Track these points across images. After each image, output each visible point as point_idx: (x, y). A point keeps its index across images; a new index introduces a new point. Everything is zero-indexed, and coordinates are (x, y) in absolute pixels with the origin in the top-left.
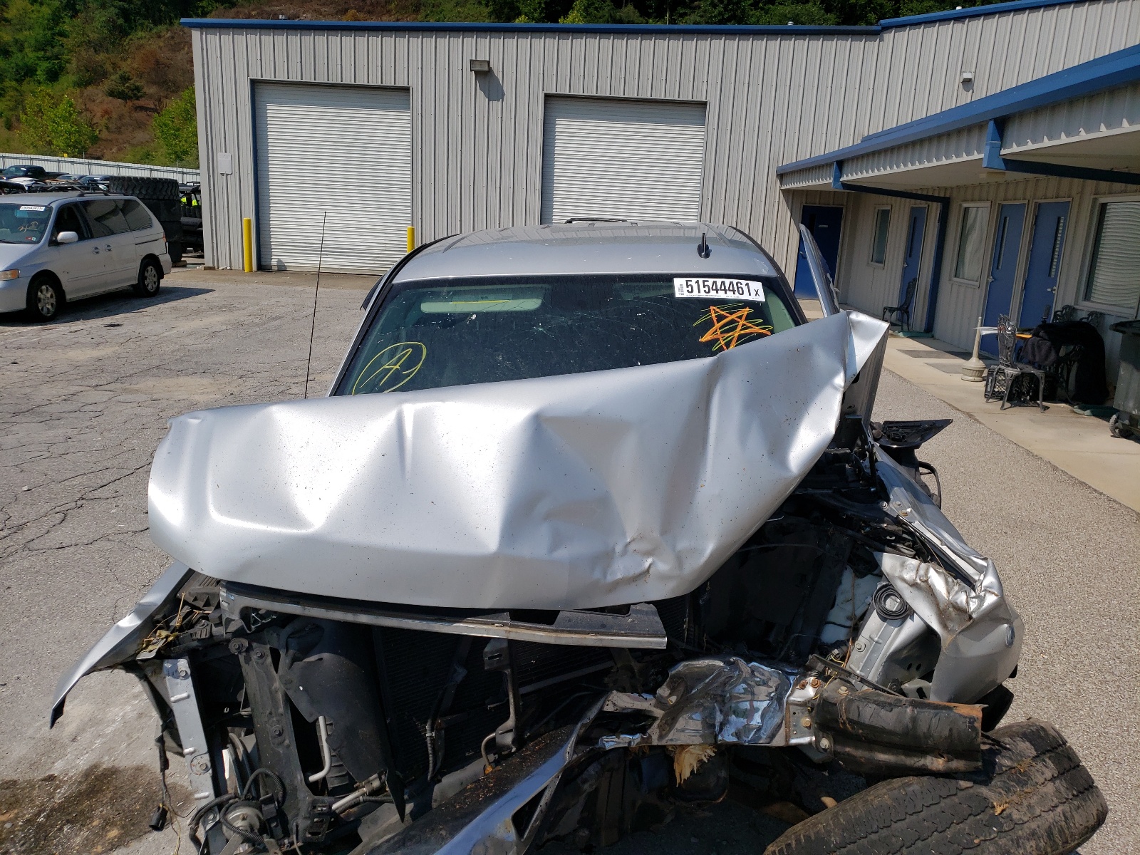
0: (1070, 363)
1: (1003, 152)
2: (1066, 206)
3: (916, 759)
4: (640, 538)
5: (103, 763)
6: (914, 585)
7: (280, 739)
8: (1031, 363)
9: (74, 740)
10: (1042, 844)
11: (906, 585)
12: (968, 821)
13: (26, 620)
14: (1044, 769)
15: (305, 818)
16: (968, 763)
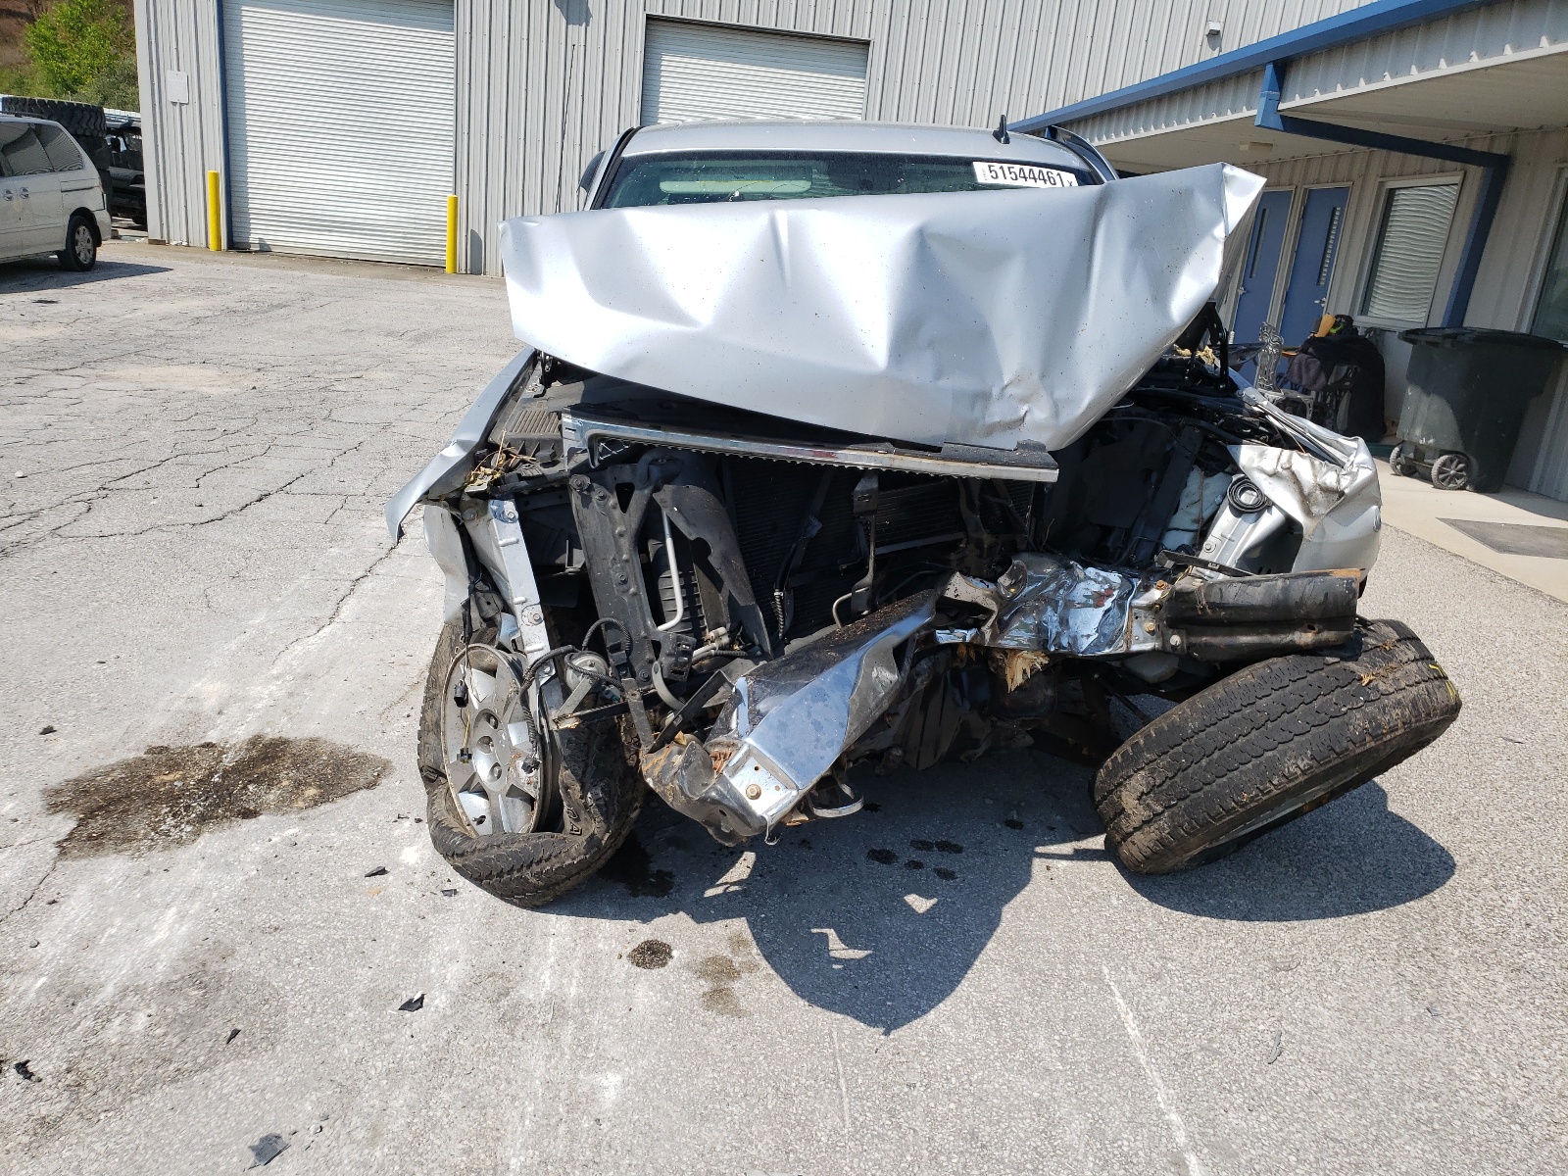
0: (1340, 393)
1: (1282, 106)
2: (1342, 193)
3: (1282, 636)
4: (1018, 380)
5: (267, 734)
6: (1274, 475)
7: (625, 587)
8: (1294, 387)
9: (220, 713)
10: (1407, 713)
11: (1265, 476)
12: (1336, 692)
13: (96, 604)
14: (1407, 650)
15: (669, 655)
16: (1340, 633)
